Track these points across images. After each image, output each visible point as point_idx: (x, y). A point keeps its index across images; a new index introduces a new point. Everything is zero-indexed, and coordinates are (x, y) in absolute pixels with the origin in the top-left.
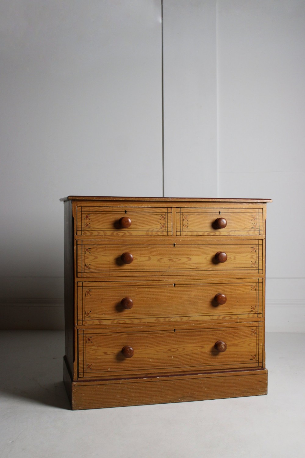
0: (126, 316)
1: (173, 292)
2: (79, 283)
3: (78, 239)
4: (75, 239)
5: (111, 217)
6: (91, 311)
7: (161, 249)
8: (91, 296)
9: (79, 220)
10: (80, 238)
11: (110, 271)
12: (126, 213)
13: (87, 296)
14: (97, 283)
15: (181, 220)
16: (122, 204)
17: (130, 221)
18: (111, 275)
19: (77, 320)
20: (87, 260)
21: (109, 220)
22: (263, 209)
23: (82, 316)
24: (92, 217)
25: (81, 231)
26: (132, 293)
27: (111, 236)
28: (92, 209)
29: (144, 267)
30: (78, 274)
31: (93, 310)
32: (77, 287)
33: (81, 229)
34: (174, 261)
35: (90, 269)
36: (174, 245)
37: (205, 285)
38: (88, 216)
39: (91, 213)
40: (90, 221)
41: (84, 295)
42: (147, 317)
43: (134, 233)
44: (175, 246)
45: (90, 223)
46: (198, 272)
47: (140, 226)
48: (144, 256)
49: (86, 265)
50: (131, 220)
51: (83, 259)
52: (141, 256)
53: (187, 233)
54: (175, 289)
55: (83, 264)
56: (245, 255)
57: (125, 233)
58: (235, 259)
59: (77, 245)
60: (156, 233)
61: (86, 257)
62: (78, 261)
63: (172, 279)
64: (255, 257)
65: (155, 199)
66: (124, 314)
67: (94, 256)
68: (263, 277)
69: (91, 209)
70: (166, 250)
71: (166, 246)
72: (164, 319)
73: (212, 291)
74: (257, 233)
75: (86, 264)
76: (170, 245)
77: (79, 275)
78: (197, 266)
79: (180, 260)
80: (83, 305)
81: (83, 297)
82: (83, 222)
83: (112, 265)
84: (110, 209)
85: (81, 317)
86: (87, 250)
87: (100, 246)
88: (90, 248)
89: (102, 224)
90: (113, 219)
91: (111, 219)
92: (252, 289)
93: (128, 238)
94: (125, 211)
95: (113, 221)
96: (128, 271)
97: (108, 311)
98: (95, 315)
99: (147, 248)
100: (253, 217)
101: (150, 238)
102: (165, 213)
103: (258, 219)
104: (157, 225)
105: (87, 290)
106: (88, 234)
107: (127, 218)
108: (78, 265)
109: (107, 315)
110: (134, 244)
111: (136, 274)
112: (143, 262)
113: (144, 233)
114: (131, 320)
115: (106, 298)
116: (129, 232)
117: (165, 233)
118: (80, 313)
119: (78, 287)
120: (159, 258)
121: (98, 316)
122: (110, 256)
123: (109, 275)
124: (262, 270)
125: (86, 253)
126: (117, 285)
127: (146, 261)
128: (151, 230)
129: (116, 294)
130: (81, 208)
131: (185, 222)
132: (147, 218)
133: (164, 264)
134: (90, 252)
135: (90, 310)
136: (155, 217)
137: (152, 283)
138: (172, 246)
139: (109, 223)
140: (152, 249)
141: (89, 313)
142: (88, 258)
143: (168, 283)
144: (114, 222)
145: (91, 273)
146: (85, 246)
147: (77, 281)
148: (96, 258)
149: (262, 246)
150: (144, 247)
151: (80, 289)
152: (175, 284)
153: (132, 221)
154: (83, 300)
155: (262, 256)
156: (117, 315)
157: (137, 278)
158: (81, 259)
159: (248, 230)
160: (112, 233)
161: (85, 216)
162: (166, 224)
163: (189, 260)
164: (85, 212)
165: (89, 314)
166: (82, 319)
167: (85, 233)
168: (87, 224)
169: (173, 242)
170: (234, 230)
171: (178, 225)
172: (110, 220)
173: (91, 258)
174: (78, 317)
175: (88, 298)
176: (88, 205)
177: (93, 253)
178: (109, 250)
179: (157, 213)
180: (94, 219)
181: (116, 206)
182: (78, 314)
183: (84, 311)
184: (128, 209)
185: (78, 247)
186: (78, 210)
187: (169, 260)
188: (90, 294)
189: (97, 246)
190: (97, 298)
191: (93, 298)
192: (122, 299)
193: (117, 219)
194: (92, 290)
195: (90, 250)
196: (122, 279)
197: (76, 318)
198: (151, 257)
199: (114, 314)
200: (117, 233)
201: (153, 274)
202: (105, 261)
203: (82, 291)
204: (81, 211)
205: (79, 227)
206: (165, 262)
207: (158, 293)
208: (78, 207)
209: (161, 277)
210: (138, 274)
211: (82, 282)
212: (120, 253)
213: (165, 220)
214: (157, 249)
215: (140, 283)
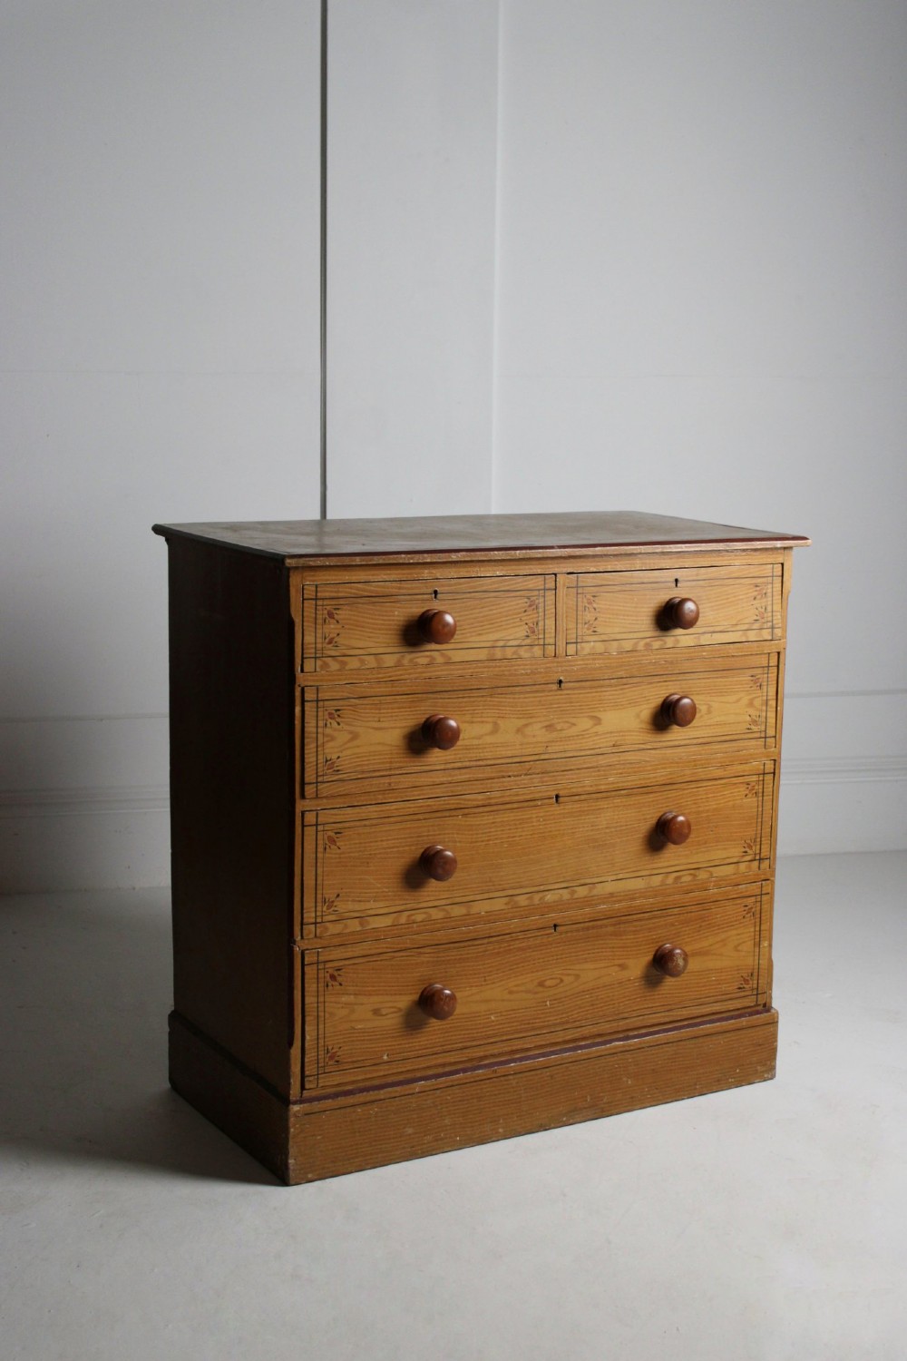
0: (432, 898)
1: (554, 819)
2: (307, 814)
3: (306, 683)
4: (296, 686)
5: (396, 613)
6: (338, 896)
7: (525, 698)
8: (338, 851)
9: (309, 625)
10: (314, 681)
11: (393, 772)
12: (435, 597)
13: (328, 850)
14: (357, 810)
15: (580, 608)
16: (426, 571)
17: (449, 619)
18: (395, 783)
19: (302, 924)
20: (330, 744)
21: (389, 620)
22: (782, 564)
23: (316, 911)
24: (342, 614)
25: (315, 658)
26: (446, 832)
27: (394, 669)
28: (346, 592)
29: (482, 755)
30: (307, 788)
31: (344, 890)
32: (303, 826)
33: (316, 653)
34: (559, 728)
35: (338, 771)
36: (560, 682)
37: (630, 791)
38: (335, 612)
39: (342, 602)
40: (339, 626)
41: (320, 849)
42: (486, 896)
43: (458, 656)
44: (563, 685)
45: (338, 634)
46: (619, 757)
47: (474, 634)
48: (482, 722)
49: (327, 761)
50: (453, 618)
51: (320, 742)
52: (472, 722)
53: (594, 647)
54: (557, 809)
55: (320, 757)
56: (734, 698)
57: (433, 658)
58: (709, 712)
59: (303, 701)
60: (514, 653)
61: (328, 736)
62: (306, 752)
63: (551, 781)
64: (757, 702)
65: (518, 552)
66: (426, 893)
67: (351, 732)
68: (776, 758)
69: (341, 592)
70: (538, 699)
71: (537, 686)
72: (530, 898)
73: (649, 806)
74: (766, 635)
75: (328, 759)
76: (549, 686)
77: (309, 790)
78: (616, 738)
79: (574, 724)
80: (320, 878)
81: (320, 855)
82: (319, 631)
83: (397, 753)
84: (391, 588)
85: (313, 915)
86: (330, 714)
87: (365, 702)
88: (339, 710)
89: (371, 635)
90: (402, 619)
91: (395, 618)
92: (747, 792)
93: (442, 670)
94: (431, 590)
95: (401, 623)
96: (438, 768)
97: (385, 890)
98: (351, 906)
99: (489, 699)
100: (758, 588)
101: (497, 669)
102: (539, 590)
103: (769, 594)
104: (517, 629)
105: (330, 833)
106: (334, 666)
107: (439, 614)
108: (306, 760)
109: (382, 900)
110: (455, 688)
111: (460, 775)
112: (479, 739)
113: (483, 655)
114: (444, 910)
115: (380, 853)
116: (443, 655)
117: (537, 651)
118: (309, 903)
119: (305, 828)
120: (521, 722)
121: (357, 907)
122: (392, 728)
123: (390, 784)
124: (775, 737)
125: (329, 725)
126: (411, 811)
127: (486, 735)
128: (501, 643)
129: (405, 838)
130: (314, 589)
131: (589, 616)
132: (491, 610)
133: (535, 740)
134: (339, 720)
135: (337, 891)
136: (512, 603)
137: (500, 797)
138: (555, 687)
139: (390, 630)
140: (504, 700)
141: (333, 902)
142: (333, 739)
143: (540, 794)
144: (403, 626)
145: (340, 784)
146: (326, 703)
147: (301, 809)
148: (355, 736)
149: (776, 671)
150: (483, 696)
151: (310, 831)
152: (557, 797)
153: (458, 619)
154: (318, 864)
155: (775, 697)
156: (407, 900)
157: (463, 786)
158: (315, 745)
159: (746, 627)
160: (399, 661)
161: (326, 612)
162: (541, 624)
163: (596, 725)
164: (325, 603)
165: (335, 904)
166: (313, 921)
167: (325, 665)
168: (332, 636)
169: (556, 677)
170: (711, 629)
171: (572, 625)
172: (393, 620)
173: (342, 737)
174: (305, 915)
175: (333, 856)
176: (333, 578)
177: (347, 724)
178: (390, 711)
179: (518, 593)
180: (350, 619)
181: (410, 577)
182: (305, 906)
183: (319, 896)
184: (443, 586)
185: (306, 708)
186: (306, 596)
187: (546, 727)
188: (338, 844)
189: (357, 701)
190: (357, 854)
191: (347, 855)
192: (423, 850)
193: (412, 616)
194: (342, 831)
195: (339, 716)
196: (423, 794)
197: (300, 918)
198: (499, 722)
199: (399, 896)
200: (411, 661)
201: (502, 771)
202: (379, 744)
203: (314, 837)
204: (316, 599)
205: (308, 648)
206: (534, 736)
207: (516, 825)
208: (305, 587)
209: (524, 780)
210: (466, 774)
211: (315, 812)
212: (419, 716)
213: (538, 613)
214: (514, 698)
215: (469, 800)
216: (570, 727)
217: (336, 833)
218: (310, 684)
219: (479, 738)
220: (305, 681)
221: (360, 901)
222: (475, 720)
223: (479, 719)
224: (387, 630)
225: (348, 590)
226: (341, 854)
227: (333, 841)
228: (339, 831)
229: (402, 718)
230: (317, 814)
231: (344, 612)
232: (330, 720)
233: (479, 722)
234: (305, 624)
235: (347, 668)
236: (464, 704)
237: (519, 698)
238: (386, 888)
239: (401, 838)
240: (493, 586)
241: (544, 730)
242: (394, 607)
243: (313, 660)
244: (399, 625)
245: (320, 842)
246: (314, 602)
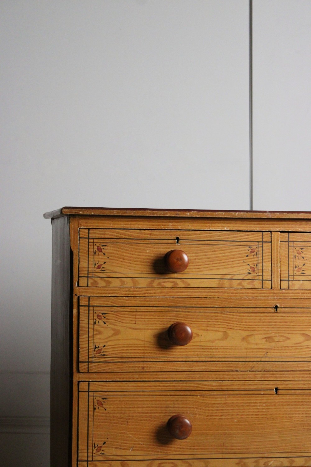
0: (178, 453)
1: (275, 405)
2: (81, 383)
3: (81, 294)
4: (74, 295)
5: (148, 251)
6: (104, 443)
7: (248, 316)
8: (105, 412)
9: (83, 256)
10: (85, 292)
11: (146, 360)
12: (178, 242)
13: (97, 410)
14: (119, 384)
15: (291, 257)
16: (170, 224)
17: (186, 257)
18: (147, 367)
19: (78, 461)
20: (98, 336)
21: (143, 256)
23: (88, 452)
24: (109, 249)
25: (88, 277)
26: (188, 406)
27: (146, 289)
28: (110, 235)
29: (214, 353)
30: (81, 365)
31: (109, 440)
32: (79, 392)
33: (88, 274)
34: (276, 340)
35: (104, 355)
36: (276, 307)
38: (102, 247)
39: (107, 241)
40: (106, 257)
41: (91, 409)
42: (221, 456)
43: (194, 283)
44: (278, 309)
45: (105, 263)
48: (215, 331)
49: (96, 348)
50: (188, 257)
51: (91, 334)
52: (207, 330)
53: (302, 284)
54: (278, 398)
55: (91, 345)
57: (176, 284)
59: (79, 306)
60: (239, 284)
61: (97, 331)
62: (80, 340)
63: (272, 377)
65: (237, 213)
66: (173, 449)
67: (114, 330)
69: (107, 235)
70: (259, 318)
71: (258, 309)
72: (256, 462)
75: (97, 346)
76: (268, 309)
77: (83, 367)
79: (289, 338)
80: (90, 429)
81: (91, 413)
82: (91, 260)
83: (149, 347)
84: (146, 234)
85: (86, 455)
86: (98, 316)
87: (125, 310)
88: (105, 314)
89: (129, 264)
90: (152, 255)
91: (149, 254)
93: (182, 292)
94: (175, 237)
95: (152, 258)
96: (180, 359)
97: (140, 443)
98: (114, 451)
99: (219, 315)
101: (226, 294)
102: (258, 242)
104: (241, 268)
105: (98, 398)
106: (101, 283)
107: (180, 253)
108: (80, 346)
109: (138, 450)
110: (193, 306)
111: (198, 366)
113: (215, 284)
114: (187, 462)
115: (136, 416)
116: (183, 282)
117: (257, 284)
118: (82, 446)
119: (80, 393)
120: (245, 334)
121: (119, 452)
122: (145, 329)
123: (143, 368)
125: (97, 323)
126: (160, 388)
127: (219, 340)
128: (229, 277)
129: (156, 407)
130: (87, 231)
131: (298, 262)
132: (220, 254)
133: (256, 347)
134: (105, 320)
135: (104, 440)
136: (237, 250)
137: (230, 385)
138: (273, 310)
139: (144, 262)
140: (232, 316)
141: (101, 447)
142: (100, 333)
143: (263, 387)
144: (152, 260)
145: (106, 364)
146: (95, 308)
147: (78, 380)
148: (117, 333)
150: (215, 312)
151: (83, 396)
152: (277, 389)
153: (190, 258)
154: (90, 419)
156: (158, 452)
157: (201, 374)
158: (87, 336)
160: (150, 283)
161: (95, 247)
162: (260, 265)
163: (307, 340)
164: (95, 241)
165: (102, 449)
166: (86, 459)
167: (95, 282)
168: (100, 263)
169: (273, 303)
171: (284, 268)
172: (146, 256)
173: (107, 332)
174: (79, 455)
175: (101, 415)
176: (101, 225)
177: (111, 324)
178: (143, 317)
179: (242, 243)
180: (114, 253)
181: (158, 227)
182: (79, 448)
183: (90, 442)
184: (183, 235)
185: (80, 311)
186: (81, 236)
187: (266, 338)
188: (104, 406)
189: (119, 309)
190: (118, 415)
191: (111, 415)
192: (170, 417)
193: (160, 254)
194: (108, 397)
195: (105, 317)
196: (169, 378)
197: (76, 456)
198: (228, 331)
199: (152, 448)
200: (159, 284)
201: (231, 367)
202: (135, 339)
203: (87, 400)
204: (89, 238)
205: (82, 271)
206: (256, 344)
207: (243, 406)
208: (80, 230)
209: (249, 375)
210: (202, 366)
211: (87, 383)
212: (166, 323)
213: (258, 257)
214: (240, 316)
215: (205, 385)
216: (284, 341)
217: (103, 399)
218: (83, 294)
219: (213, 341)
220: (80, 292)
221: (121, 449)
222: (209, 328)
223: (212, 329)
224: (141, 262)
225: (112, 233)
226: (106, 414)
227: (101, 404)
228: (105, 397)
229: (153, 323)
230: (89, 384)
231: (109, 248)
232: (98, 320)
233: (212, 330)
234: (80, 254)
235: (111, 285)
236: (200, 317)
237: (244, 316)
238: (141, 441)
239: (153, 407)
240: (222, 237)
241: (264, 340)
242: (147, 247)
243: (87, 278)
244: (150, 259)
245: (91, 404)
246: (87, 240)
